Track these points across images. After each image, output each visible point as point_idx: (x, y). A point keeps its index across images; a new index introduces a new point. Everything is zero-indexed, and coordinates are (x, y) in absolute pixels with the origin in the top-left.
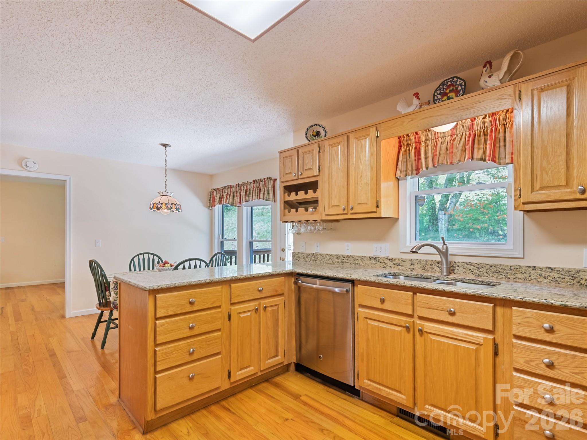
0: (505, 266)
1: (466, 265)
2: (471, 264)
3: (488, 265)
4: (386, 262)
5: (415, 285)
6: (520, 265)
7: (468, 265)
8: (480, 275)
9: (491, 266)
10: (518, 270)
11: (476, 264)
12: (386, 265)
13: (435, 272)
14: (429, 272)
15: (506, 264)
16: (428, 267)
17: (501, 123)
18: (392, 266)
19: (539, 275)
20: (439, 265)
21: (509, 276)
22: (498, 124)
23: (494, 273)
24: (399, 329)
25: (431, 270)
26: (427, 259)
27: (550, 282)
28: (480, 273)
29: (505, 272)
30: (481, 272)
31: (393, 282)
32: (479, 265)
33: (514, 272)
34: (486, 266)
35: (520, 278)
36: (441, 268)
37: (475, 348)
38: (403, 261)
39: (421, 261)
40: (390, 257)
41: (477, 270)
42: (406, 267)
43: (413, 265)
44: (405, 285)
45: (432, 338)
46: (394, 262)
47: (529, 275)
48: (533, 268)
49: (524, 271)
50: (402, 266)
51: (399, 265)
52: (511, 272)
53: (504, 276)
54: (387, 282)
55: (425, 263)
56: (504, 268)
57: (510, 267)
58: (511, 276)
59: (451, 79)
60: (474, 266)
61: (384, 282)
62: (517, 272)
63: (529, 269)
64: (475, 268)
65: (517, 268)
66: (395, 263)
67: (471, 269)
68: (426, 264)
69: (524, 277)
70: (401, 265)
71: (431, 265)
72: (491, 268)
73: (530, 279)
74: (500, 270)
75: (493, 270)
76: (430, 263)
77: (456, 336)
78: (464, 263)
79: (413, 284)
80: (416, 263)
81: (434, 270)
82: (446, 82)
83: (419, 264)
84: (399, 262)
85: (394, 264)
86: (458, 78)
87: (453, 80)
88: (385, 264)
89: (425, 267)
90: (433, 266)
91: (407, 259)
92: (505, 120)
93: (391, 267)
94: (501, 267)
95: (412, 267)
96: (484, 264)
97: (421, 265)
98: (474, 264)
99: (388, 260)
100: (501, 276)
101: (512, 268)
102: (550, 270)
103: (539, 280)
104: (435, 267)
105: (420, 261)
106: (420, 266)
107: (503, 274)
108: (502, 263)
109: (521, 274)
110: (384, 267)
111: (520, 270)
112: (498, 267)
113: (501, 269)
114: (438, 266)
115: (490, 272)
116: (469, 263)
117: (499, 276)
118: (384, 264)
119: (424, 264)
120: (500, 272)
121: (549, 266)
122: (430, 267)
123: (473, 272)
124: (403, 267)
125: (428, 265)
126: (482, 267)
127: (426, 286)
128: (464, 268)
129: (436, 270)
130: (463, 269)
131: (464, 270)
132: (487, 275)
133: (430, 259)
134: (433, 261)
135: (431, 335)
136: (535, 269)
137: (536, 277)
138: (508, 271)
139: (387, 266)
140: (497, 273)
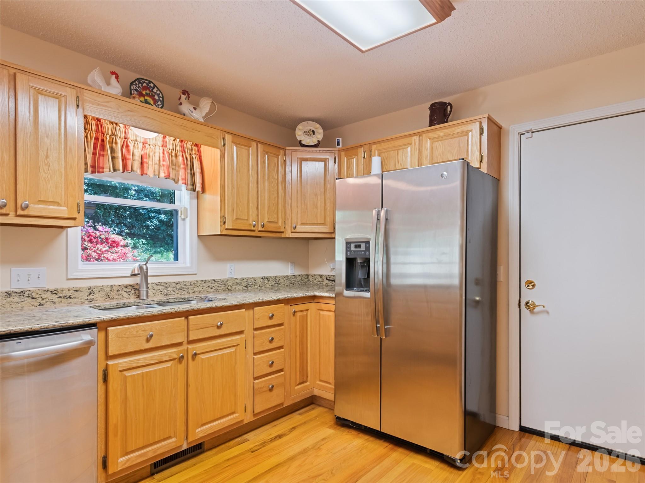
0: (187, 282)
1: (155, 286)
2: (160, 284)
3: (174, 283)
4: (44, 296)
5: (191, 307)
6: (196, 280)
7: (157, 285)
8: (168, 294)
9: (177, 284)
10: (196, 284)
11: (165, 283)
12: (44, 301)
13: (123, 298)
14: (115, 300)
15: (187, 280)
16: (113, 294)
17: (188, 152)
18: (56, 300)
19: (208, 287)
20: (127, 289)
21: (189, 291)
22: (187, 152)
23: (179, 290)
24: (169, 364)
25: (117, 297)
26: (113, 284)
27: (214, 291)
28: (168, 292)
29: (187, 288)
30: (168, 290)
31: (167, 311)
32: (167, 284)
33: (193, 287)
34: (173, 284)
35: (197, 291)
36: (129, 293)
37: (234, 350)
38: (77, 291)
39: (104, 287)
40: (52, 287)
41: (165, 290)
42: (81, 299)
43: (92, 294)
44: (182, 310)
45: (203, 357)
46: (59, 295)
47: (202, 288)
48: (205, 281)
49: (199, 285)
50: (75, 298)
51: (70, 297)
52: (191, 287)
53: (186, 292)
54: (159, 312)
55: (109, 289)
56: (186, 284)
57: (190, 283)
58: (191, 291)
59: (148, 82)
60: (163, 286)
61: (156, 313)
62: (195, 287)
63: (202, 283)
64: (163, 288)
65: (195, 283)
66: (61, 295)
67: (160, 289)
68: (111, 291)
69: (199, 290)
70: (72, 297)
71: (118, 291)
72: (177, 286)
73: (203, 291)
74: (183, 287)
75: (178, 287)
76: (115, 288)
77: (223, 345)
78: (153, 284)
79: (188, 307)
80: (98, 291)
81: (121, 297)
82: (142, 81)
83: (101, 292)
84: (68, 294)
85: (60, 297)
86: (155, 86)
87: (150, 85)
88: (43, 299)
89: (109, 294)
90: (120, 292)
91: (83, 288)
92: (192, 151)
93: (55, 303)
94: (185, 284)
95: (91, 297)
96: (171, 282)
97: (104, 293)
98: (162, 284)
99: (49, 293)
100: (184, 292)
101: (192, 283)
102: (214, 282)
103: (208, 290)
104: (123, 293)
105: (102, 288)
106: (102, 294)
107: (185, 290)
108: (185, 280)
109: (197, 287)
110: (41, 305)
111: (197, 284)
112: (182, 284)
113: (184, 285)
114: (125, 291)
115: (176, 289)
116: (158, 284)
117: (182, 292)
118: (40, 299)
119: (108, 291)
120: (183, 288)
121: (213, 279)
122: (117, 293)
123: (161, 292)
124: (76, 300)
125: (113, 292)
126: (170, 286)
127: (201, 306)
128: (154, 289)
129: (124, 296)
130: (152, 290)
131: (154, 291)
132: (173, 293)
133: (116, 284)
134: (120, 285)
135: (201, 355)
136: (206, 282)
137: (206, 289)
138: (189, 287)
139: (47, 302)
140: (181, 289)
